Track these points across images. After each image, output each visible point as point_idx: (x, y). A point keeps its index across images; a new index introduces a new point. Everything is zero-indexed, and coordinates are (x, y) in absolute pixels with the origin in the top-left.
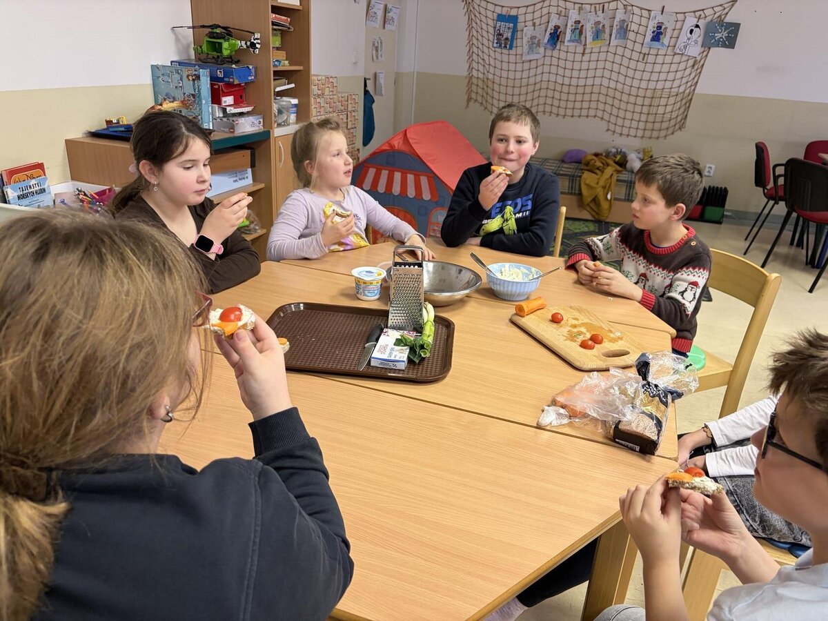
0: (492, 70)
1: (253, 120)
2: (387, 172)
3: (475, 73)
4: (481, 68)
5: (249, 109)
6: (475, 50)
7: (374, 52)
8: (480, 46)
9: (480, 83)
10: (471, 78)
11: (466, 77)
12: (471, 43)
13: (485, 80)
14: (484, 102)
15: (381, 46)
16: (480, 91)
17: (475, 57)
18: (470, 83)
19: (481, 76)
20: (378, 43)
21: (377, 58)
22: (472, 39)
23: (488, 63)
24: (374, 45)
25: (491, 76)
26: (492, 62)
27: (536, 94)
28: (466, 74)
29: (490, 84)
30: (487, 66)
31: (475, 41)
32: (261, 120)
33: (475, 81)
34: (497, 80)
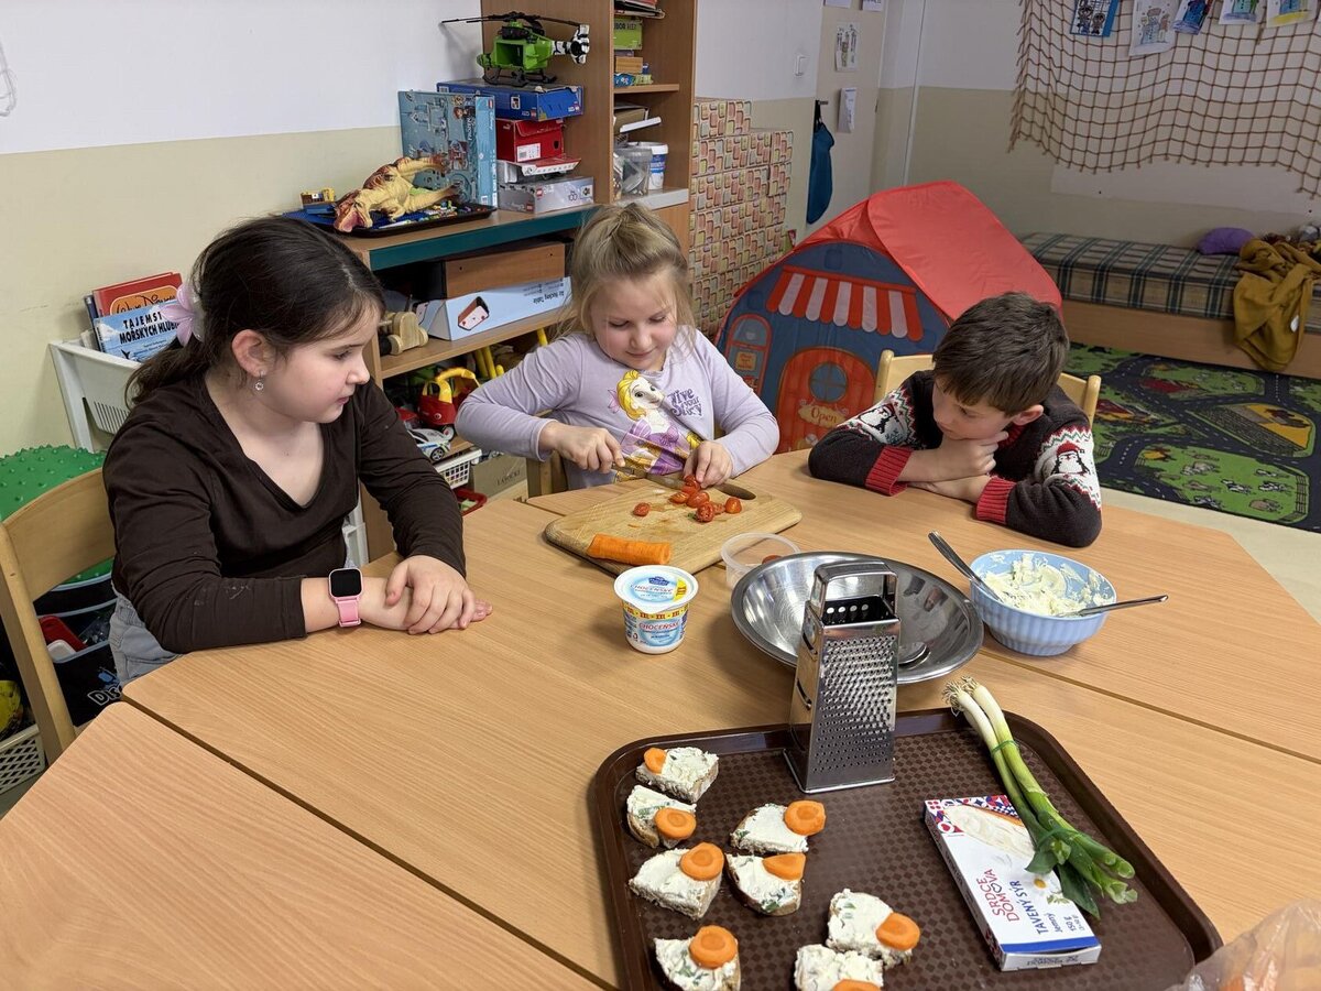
0: (1065, 77)
1: (574, 188)
2: (825, 281)
3: (1030, 84)
4: (1044, 75)
5: (570, 166)
6: (1035, 40)
7: (839, 53)
8: (1046, 32)
9: (1040, 104)
10: (1021, 93)
11: (1014, 92)
12: (1028, 27)
13: (1051, 97)
14: (1045, 139)
15: (854, 42)
16: (1038, 118)
17: (1033, 54)
18: (1020, 104)
19: (1042, 89)
20: (848, 36)
21: (844, 63)
22: (1030, 19)
23: (1058, 64)
24: (839, 39)
25: (1061, 90)
26: (1067, 63)
27: (1153, 120)
28: (1013, 86)
29: (1060, 105)
30: (1056, 71)
31: (1035, 24)
32: (590, 187)
33: (1029, 99)
34: (1074, 95)
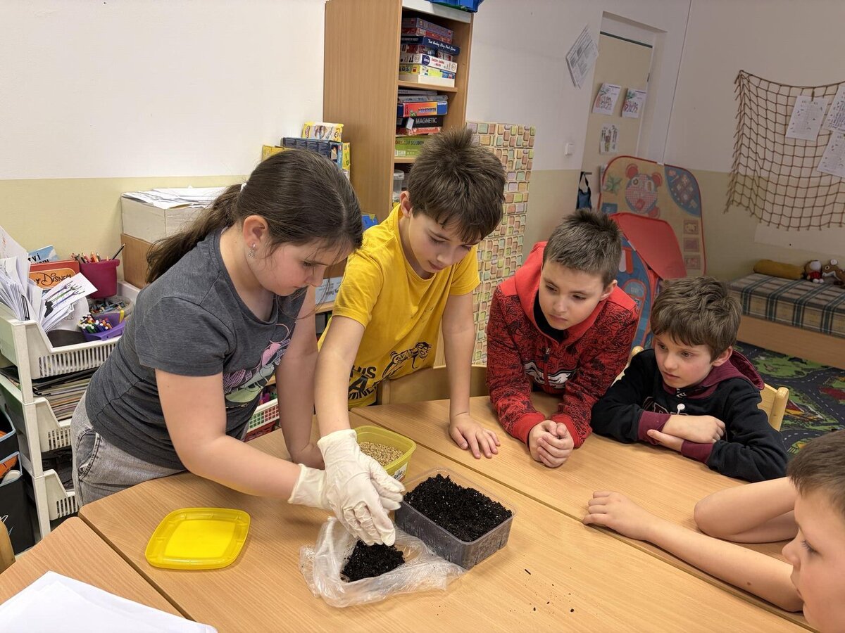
0: (767, 165)
3: (742, 170)
4: (751, 163)
6: (746, 141)
7: (603, 143)
8: (754, 136)
9: (749, 183)
10: (735, 174)
11: (731, 174)
12: (741, 133)
13: (756, 179)
14: (752, 206)
15: (615, 136)
16: (747, 192)
17: (744, 150)
18: (734, 182)
19: (750, 173)
20: (610, 132)
21: (607, 149)
22: (742, 128)
23: (762, 157)
24: (603, 134)
25: (764, 174)
26: (769, 156)
27: (830, 199)
28: (730, 170)
29: (763, 184)
30: (760, 162)
31: (746, 131)
33: (740, 179)
34: (773, 178)
